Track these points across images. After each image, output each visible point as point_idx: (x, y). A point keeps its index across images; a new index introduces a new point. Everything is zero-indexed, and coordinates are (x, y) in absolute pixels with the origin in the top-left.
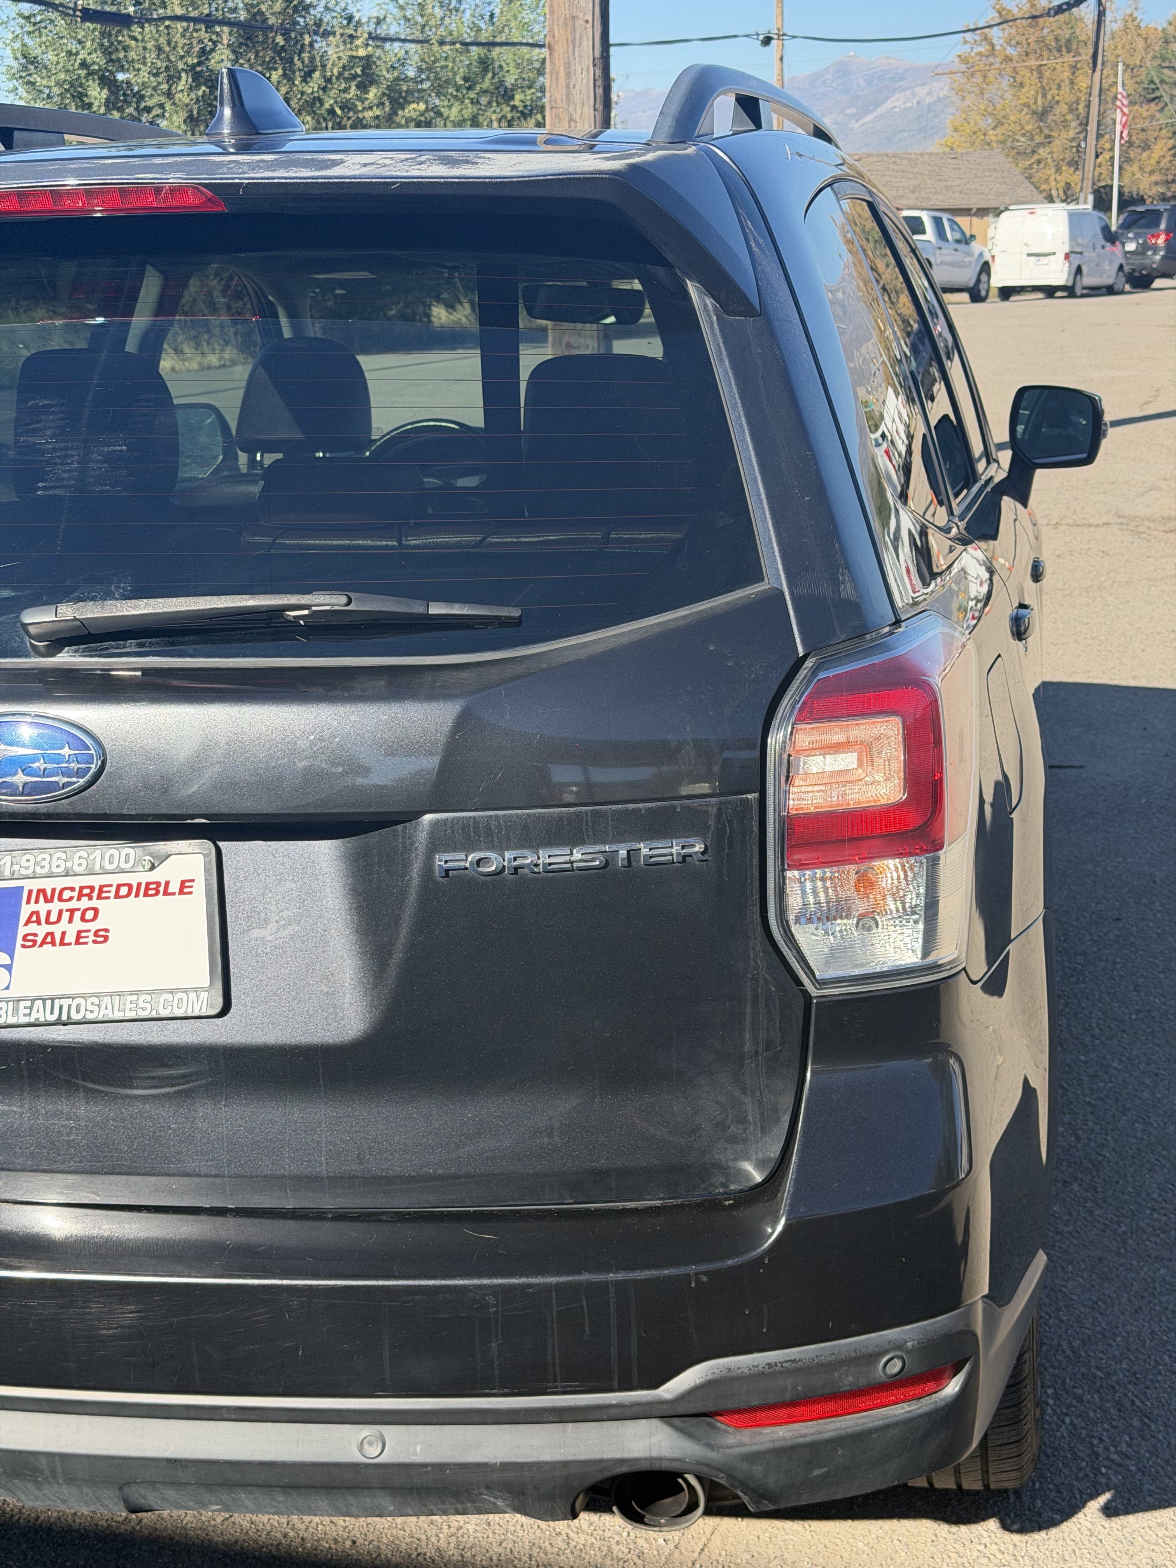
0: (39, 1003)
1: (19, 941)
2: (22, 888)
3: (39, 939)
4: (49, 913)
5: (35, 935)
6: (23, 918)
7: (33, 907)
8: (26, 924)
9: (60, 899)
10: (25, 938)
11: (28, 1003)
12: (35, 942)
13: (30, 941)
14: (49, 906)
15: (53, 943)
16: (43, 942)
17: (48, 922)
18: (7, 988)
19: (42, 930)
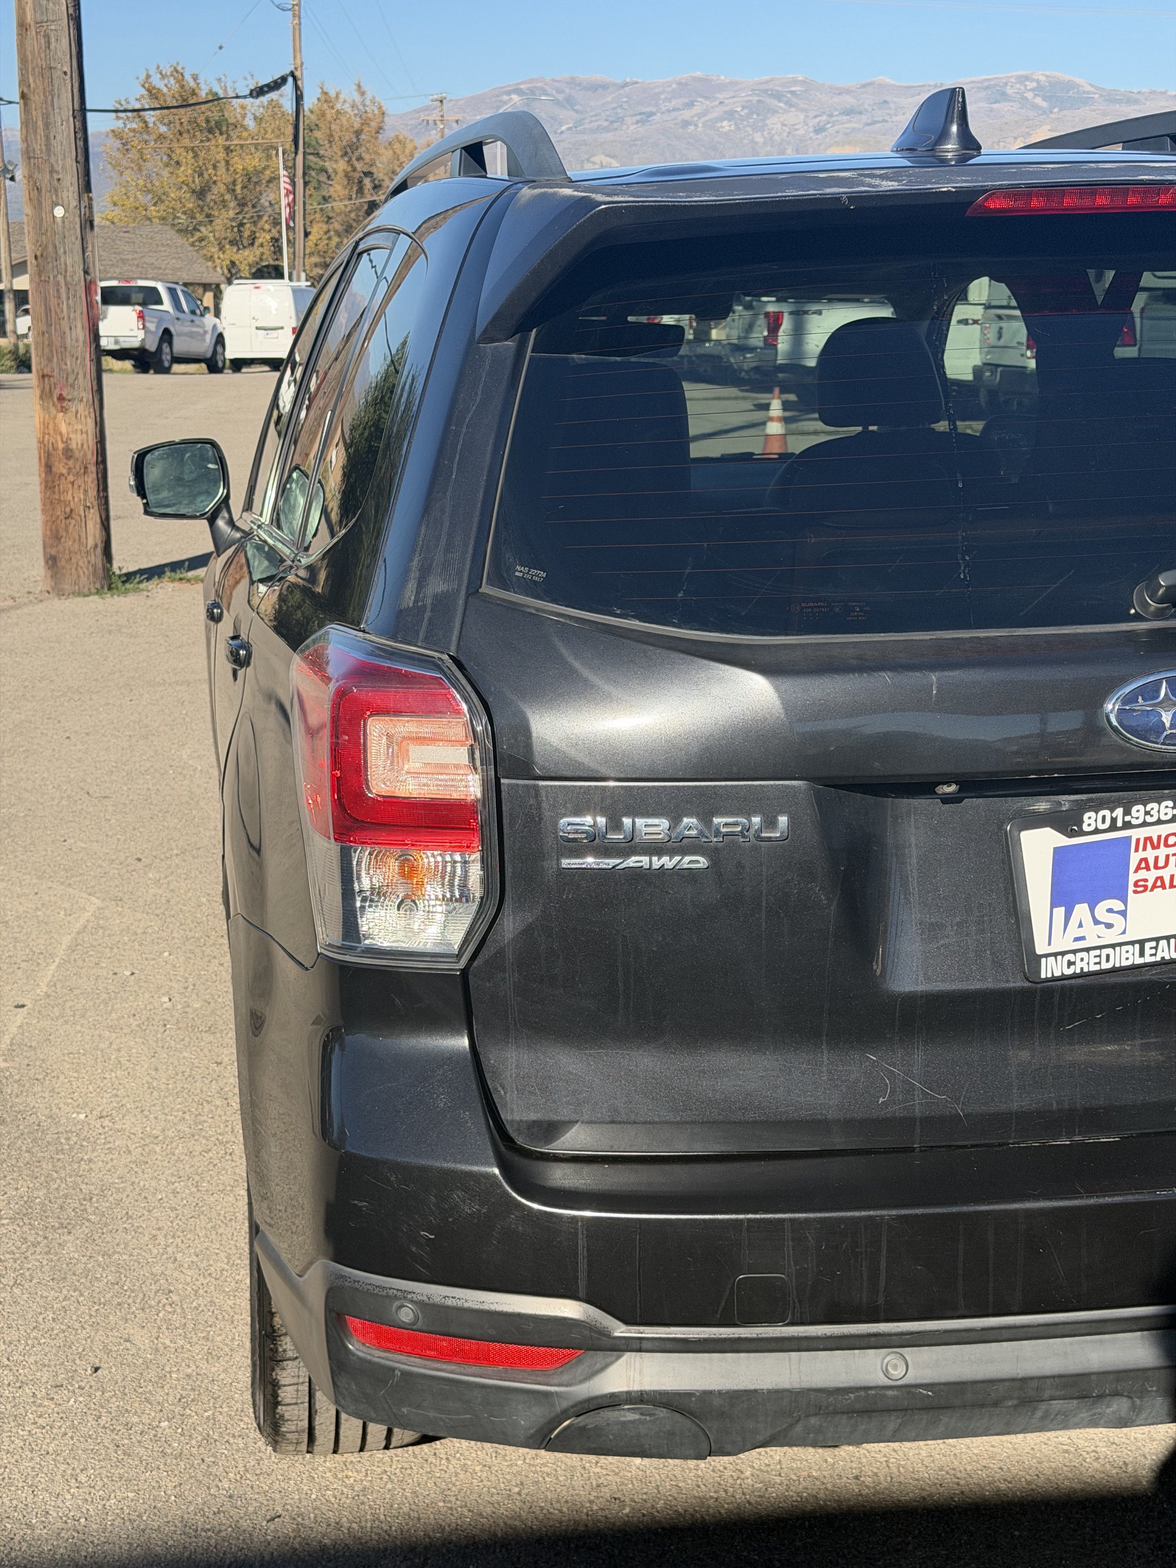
0: (1163, 943)
1: (1131, 888)
2: (1131, 837)
3: (1150, 884)
4: (1157, 858)
5: (1146, 880)
6: (1133, 865)
7: (1141, 854)
8: (1136, 871)
9: (1166, 845)
10: (1136, 884)
11: (1154, 944)
12: (1146, 887)
13: (1141, 887)
14: (1156, 852)
15: (1163, 886)
16: (1154, 886)
17: (1156, 867)
18: (1124, 932)
19: (1151, 876)
